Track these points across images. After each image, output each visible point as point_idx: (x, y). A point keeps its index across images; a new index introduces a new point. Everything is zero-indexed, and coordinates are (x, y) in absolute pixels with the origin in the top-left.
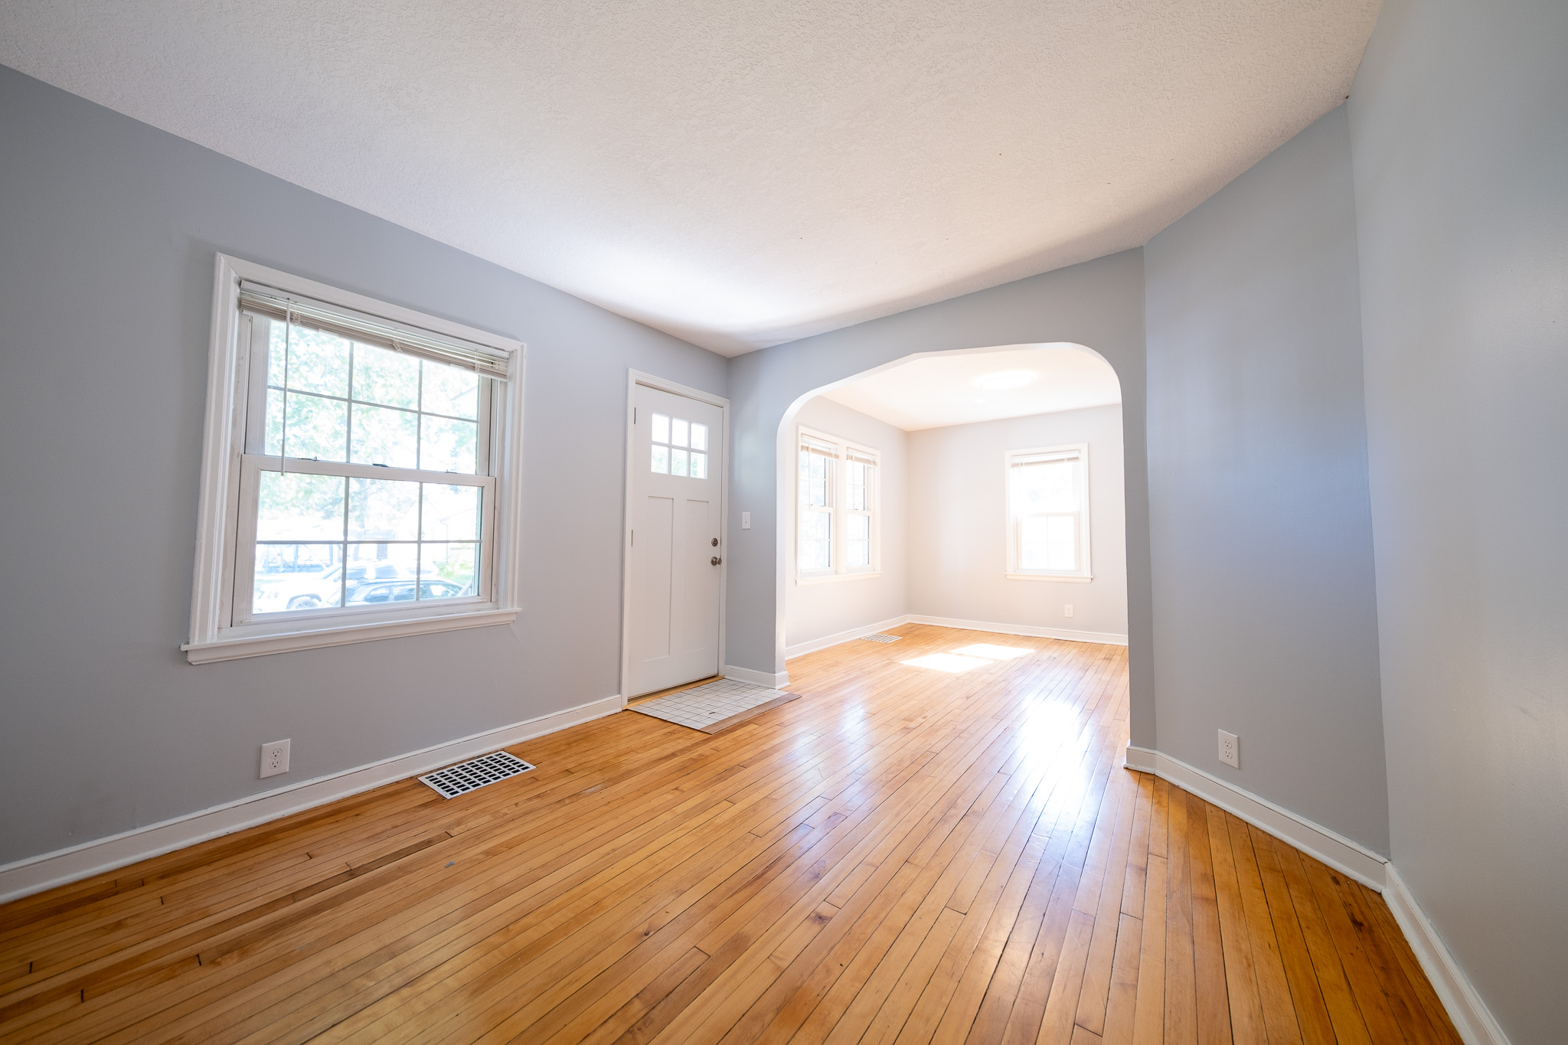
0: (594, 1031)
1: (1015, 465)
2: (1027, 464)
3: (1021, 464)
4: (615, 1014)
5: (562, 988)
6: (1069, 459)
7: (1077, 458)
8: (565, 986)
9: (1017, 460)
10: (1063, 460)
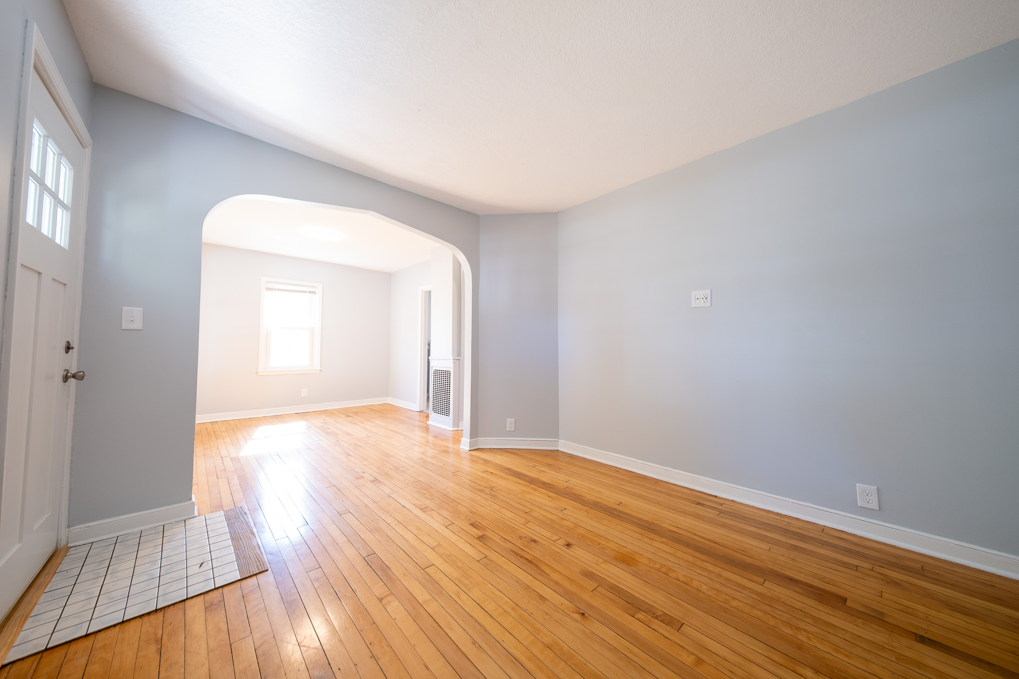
0: (661, 634)
1: (268, 289)
2: (279, 290)
3: (275, 289)
4: (647, 625)
5: (636, 656)
6: (310, 292)
7: (315, 292)
8: (634, 655)
9: (271, 286)
10: (306, 292)
